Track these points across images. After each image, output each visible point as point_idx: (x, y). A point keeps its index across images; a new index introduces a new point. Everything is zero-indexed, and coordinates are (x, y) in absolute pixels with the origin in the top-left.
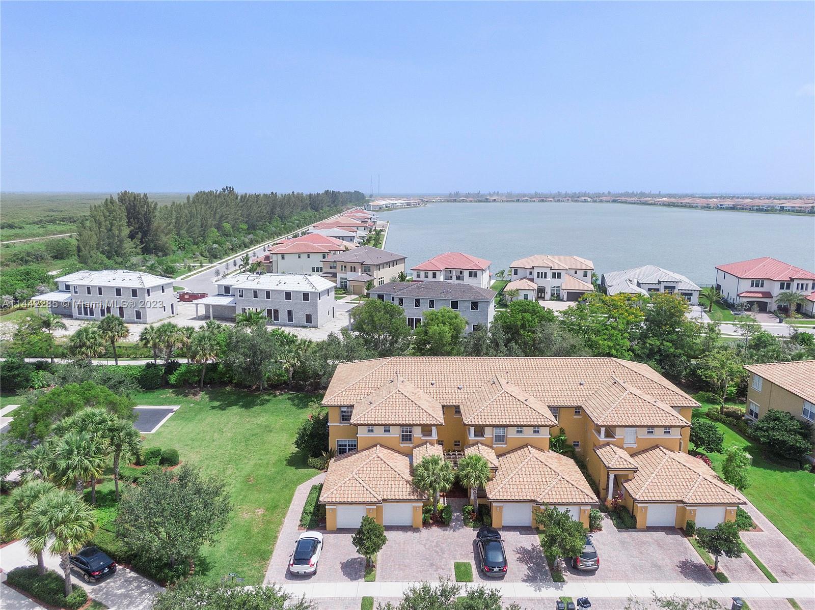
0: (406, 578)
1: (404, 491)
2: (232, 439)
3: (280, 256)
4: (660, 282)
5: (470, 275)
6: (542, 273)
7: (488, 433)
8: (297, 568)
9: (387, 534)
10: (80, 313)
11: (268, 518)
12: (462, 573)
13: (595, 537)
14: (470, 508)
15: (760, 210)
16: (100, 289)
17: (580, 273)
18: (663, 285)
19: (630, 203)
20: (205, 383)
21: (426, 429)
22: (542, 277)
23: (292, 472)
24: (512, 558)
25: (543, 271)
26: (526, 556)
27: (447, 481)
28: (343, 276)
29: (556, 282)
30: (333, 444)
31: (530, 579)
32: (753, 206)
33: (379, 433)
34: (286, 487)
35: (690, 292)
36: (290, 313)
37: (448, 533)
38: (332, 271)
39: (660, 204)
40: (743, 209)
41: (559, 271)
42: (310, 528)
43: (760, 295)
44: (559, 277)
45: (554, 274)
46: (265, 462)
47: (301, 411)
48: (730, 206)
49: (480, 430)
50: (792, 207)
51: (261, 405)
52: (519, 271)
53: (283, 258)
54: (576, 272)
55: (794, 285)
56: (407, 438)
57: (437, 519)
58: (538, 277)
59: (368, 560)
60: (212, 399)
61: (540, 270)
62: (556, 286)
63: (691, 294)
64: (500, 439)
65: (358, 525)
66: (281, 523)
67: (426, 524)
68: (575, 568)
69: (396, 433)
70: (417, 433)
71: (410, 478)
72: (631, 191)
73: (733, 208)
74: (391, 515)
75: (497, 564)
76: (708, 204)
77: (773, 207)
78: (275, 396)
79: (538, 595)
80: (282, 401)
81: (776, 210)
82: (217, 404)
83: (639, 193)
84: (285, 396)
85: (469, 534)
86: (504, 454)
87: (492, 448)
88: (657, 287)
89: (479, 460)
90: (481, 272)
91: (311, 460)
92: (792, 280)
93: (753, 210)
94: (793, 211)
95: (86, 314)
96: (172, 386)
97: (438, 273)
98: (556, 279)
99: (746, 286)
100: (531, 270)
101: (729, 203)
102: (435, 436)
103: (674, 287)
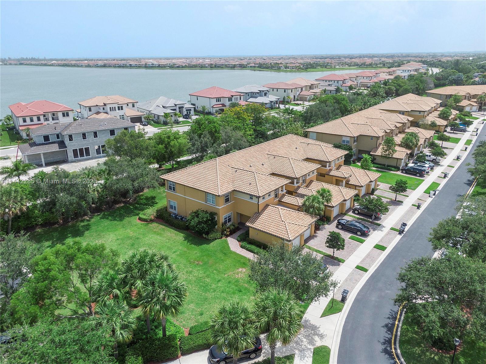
4: (176, 105)
5: (64, 115)
6: (113, 107)
15: (120, 67)
17: (130, 105)
18: (178, 106)
19: (34, 65)
22: (113, 110)
25: (113, 106)
32: (115, 65)
35: (190, 109)
39: (57, 65)
40: (110, 66)
41: (121, 105)
43: (221, 106)
44: (122, 109)
45: (119, 107)
48: (102, 65)
50: (136, 64)
52: (92, 108)
54: (128, 105)
55: (233, 99)
58: (111, 110)
61: (112, 106)
62: (121, 115)
64: (304, 181)
72: (25, 58)
73: (104, 66)
76: (89, 64)
77: (126, 64)
81: (128, 66)
83: (31, 58)
88: (174, 108)
90: (71, 112)
92: (232, 96)
93: (116, 67)
94: (136, 67)
97: (41, 117)
98: (121, 111)
99: (214, 102)
100: (103, 107)
101: (100, 63)
103: (183, 107)
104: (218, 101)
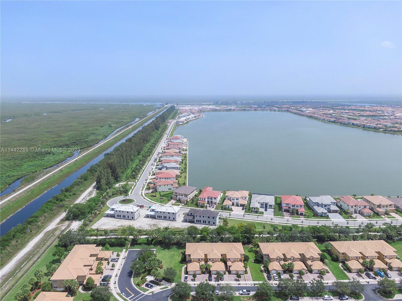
0: (199, 281)
1: (199, 269)
2: (169, 258)
3: (159, 186)
4: (264, 202)
5: (214, 199)
7: (211, 260)
8: (185, 280)
9: (197, 275)
10: (117, 217)
11: (179, 273)
12: (206, 280)
13: (224, 276)
14: (208, 271)
16: (123, 211)
17: (244, 198)
18: (265, 203)
20: (159, 243)
21: (202, 259)
23: (181, 265)
24: (213, 278)
25: (234, 198)
26: (215, 278)
27: (205, 268)
28: (179, 197)
29: (237, 201)
30: (187, 260)
31: (215, 281)
33: (195, 260)
34: (181, 267)
36: (169, 217)
37: (205, 275)
38: (176, 194)
42: (186, 275)
45: (237, 199)
46: (176, 263)
47: (179, 250)
49: (210, 259)
51: (171, 249)
52: (228, 197)
53: (160, 186)
55: (295, 206)
56: (199, 260)
57: (203, 273)
58: (232, 200)
59: (194, 279)
60: (161, 247)
63: (272, 206)
64: (213, 260)
65: (193, 274)
66: (181, 274)
67: (202, 274)
68: (221, 280)
69: (197, 260)
70: (201, 260)
71: (200, 267)
74: (197, 273)
75: (211, 279)
78: (173, 247)
79: (215, 283)
80: (174, 248)
82: (162, 248)
84: (175, 247)
85: (208, 275)
86: (213, 263)
87: (211, 262)
88: (263, 203)
89: (209, 265)
90: (217, 198)
91: (183, 263)
95: (119, 217)
96: (153, 244)
97: (205, 199)
99: (284, 205)
102: (203, 260)
103: (267, 204)
104: (287, 205)
